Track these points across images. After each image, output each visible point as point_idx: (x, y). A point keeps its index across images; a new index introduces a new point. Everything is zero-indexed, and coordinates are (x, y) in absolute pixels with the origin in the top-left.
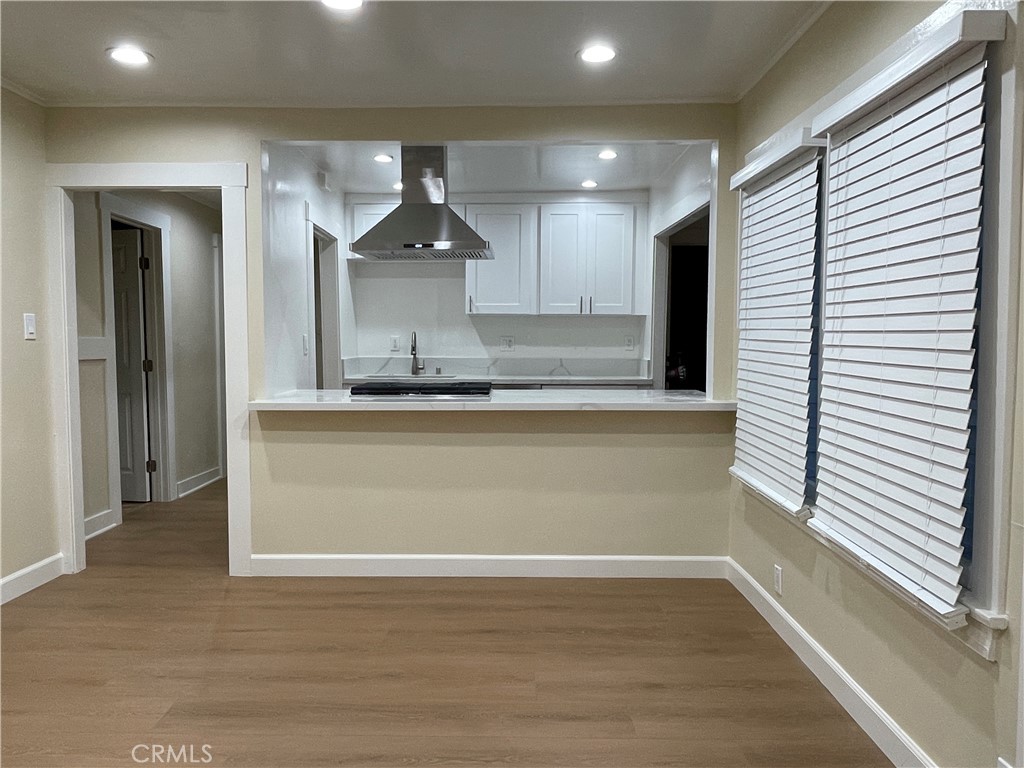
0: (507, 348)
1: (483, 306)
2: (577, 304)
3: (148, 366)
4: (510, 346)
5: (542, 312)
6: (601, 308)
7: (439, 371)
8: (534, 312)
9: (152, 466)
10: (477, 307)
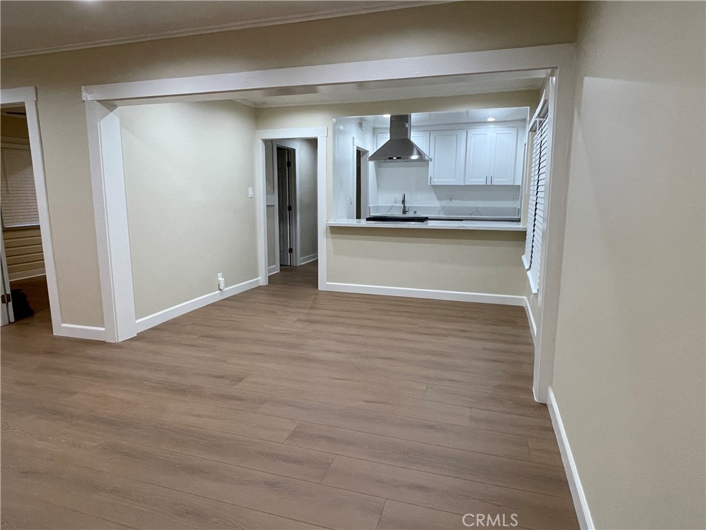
0: (449, 201)
1: (437, 181)
2: (484, 180)
3: (290, 208)
4: (451, 200)
5: (467, 184)
6: (496, 182)
7: (415, 212)
8: (463, 184)
9: (291, 251)
10: (434, 182)
